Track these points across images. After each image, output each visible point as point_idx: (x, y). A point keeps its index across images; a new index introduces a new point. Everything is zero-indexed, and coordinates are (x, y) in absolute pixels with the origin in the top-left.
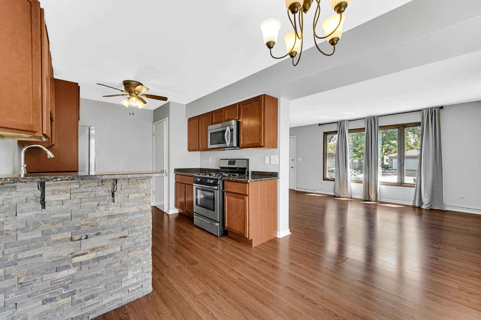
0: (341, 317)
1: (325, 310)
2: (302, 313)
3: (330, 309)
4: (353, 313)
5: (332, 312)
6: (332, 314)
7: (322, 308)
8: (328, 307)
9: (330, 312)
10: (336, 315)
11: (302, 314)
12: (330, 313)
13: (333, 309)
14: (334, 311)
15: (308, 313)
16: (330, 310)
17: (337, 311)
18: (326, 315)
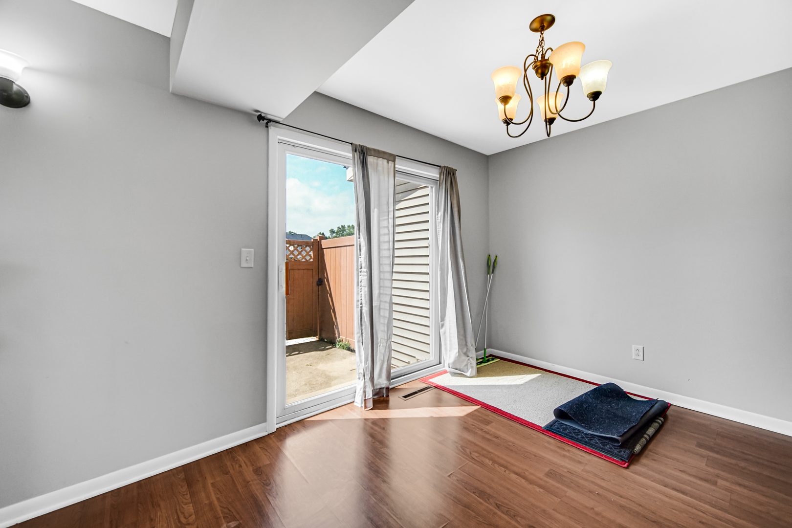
0: (490, 504)
1: (514, 516)
2: (553, 512)
3: (506, 517)
4: (469, 509)
5: (503, 512)
6: (505, 508)
7: (519, 519)
8: (509, 520)
9: (507, 511)
10: (498, 507)
11: (553, 510)
12: (507, 509)
13: (500, 517)
14: (499, 513)
15: (544, 511)
16: (506, 515)
17: (495, 513)
18: (515, 507)
